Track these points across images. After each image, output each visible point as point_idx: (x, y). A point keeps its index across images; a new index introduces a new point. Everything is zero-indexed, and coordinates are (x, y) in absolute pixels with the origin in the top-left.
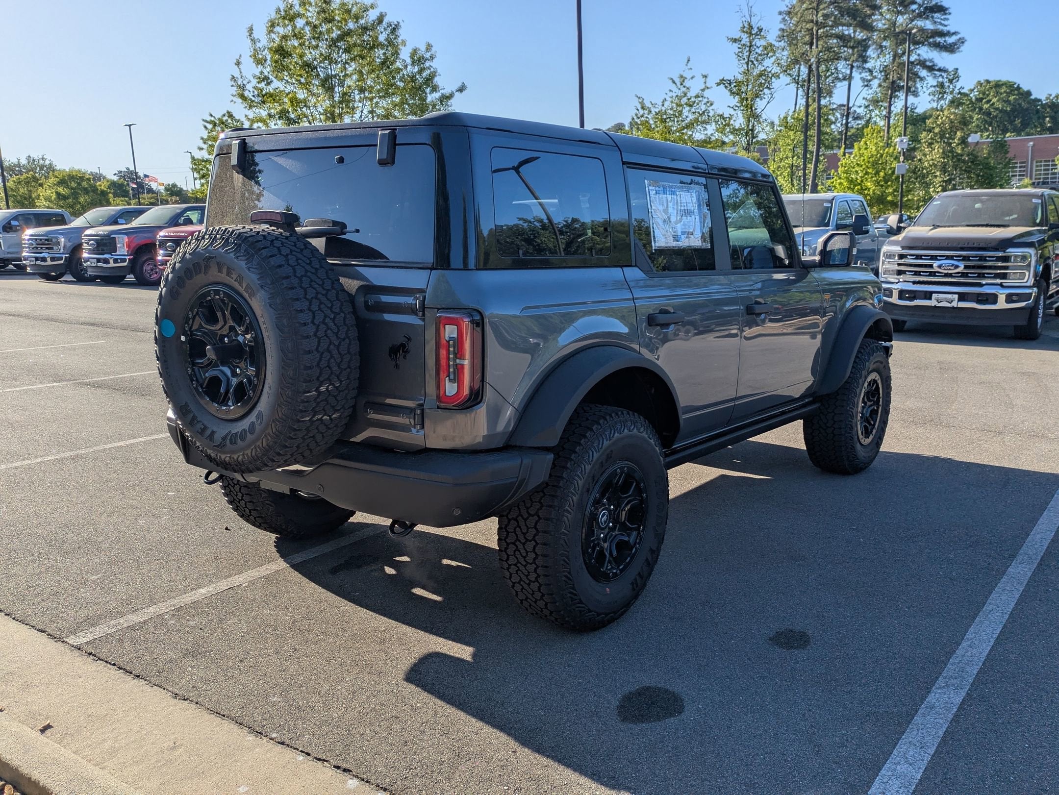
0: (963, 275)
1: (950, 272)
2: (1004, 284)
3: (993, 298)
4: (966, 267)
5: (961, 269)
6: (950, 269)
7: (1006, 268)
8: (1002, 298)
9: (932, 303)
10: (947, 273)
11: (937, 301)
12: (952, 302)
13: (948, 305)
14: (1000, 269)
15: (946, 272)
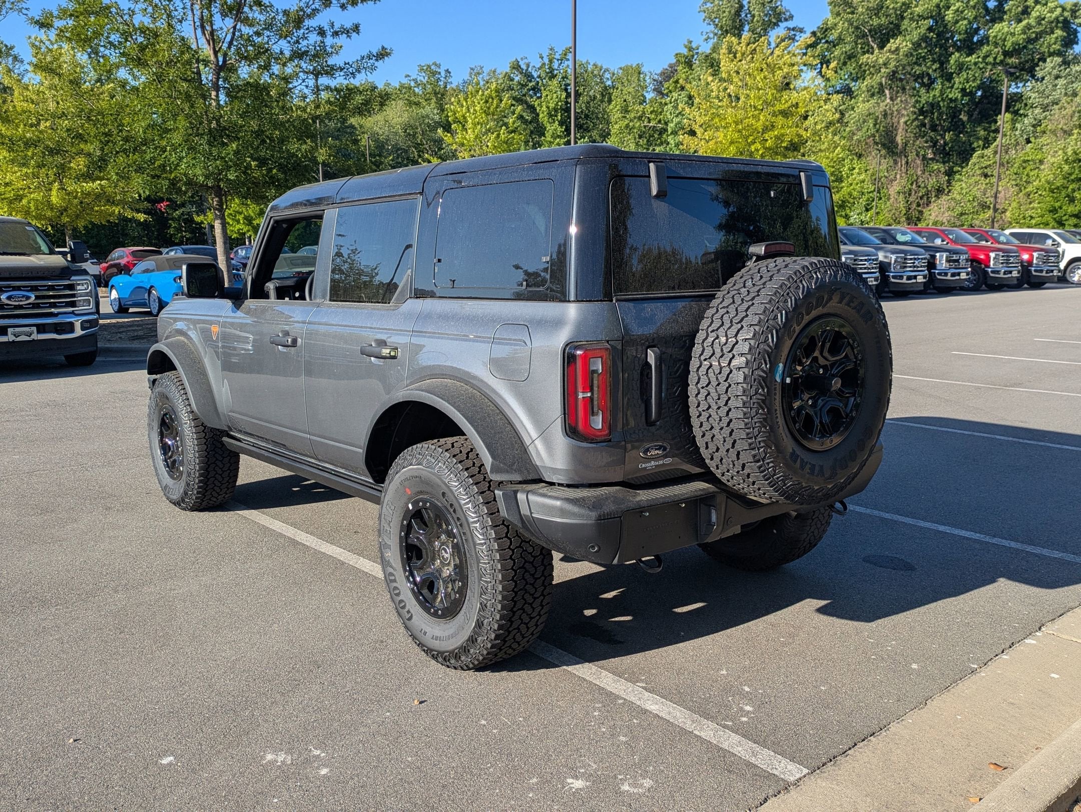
0: (35, 306)
1: (21, 303)
2: (76, 312)
3: (70, 328)
4: (37, 297)
5: (32, 299)
6: (21, 301)
7: (73, 296)
8: (78, 326)
9: (10, 338)
10: (19, 305)
11: (15, 335)
12: (31, 335)
13: (27, 338)
14: (70, 298)
15: (17, 303)
